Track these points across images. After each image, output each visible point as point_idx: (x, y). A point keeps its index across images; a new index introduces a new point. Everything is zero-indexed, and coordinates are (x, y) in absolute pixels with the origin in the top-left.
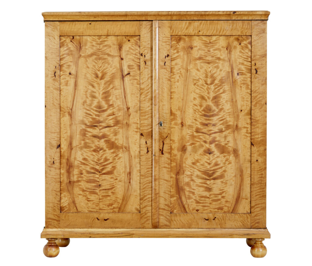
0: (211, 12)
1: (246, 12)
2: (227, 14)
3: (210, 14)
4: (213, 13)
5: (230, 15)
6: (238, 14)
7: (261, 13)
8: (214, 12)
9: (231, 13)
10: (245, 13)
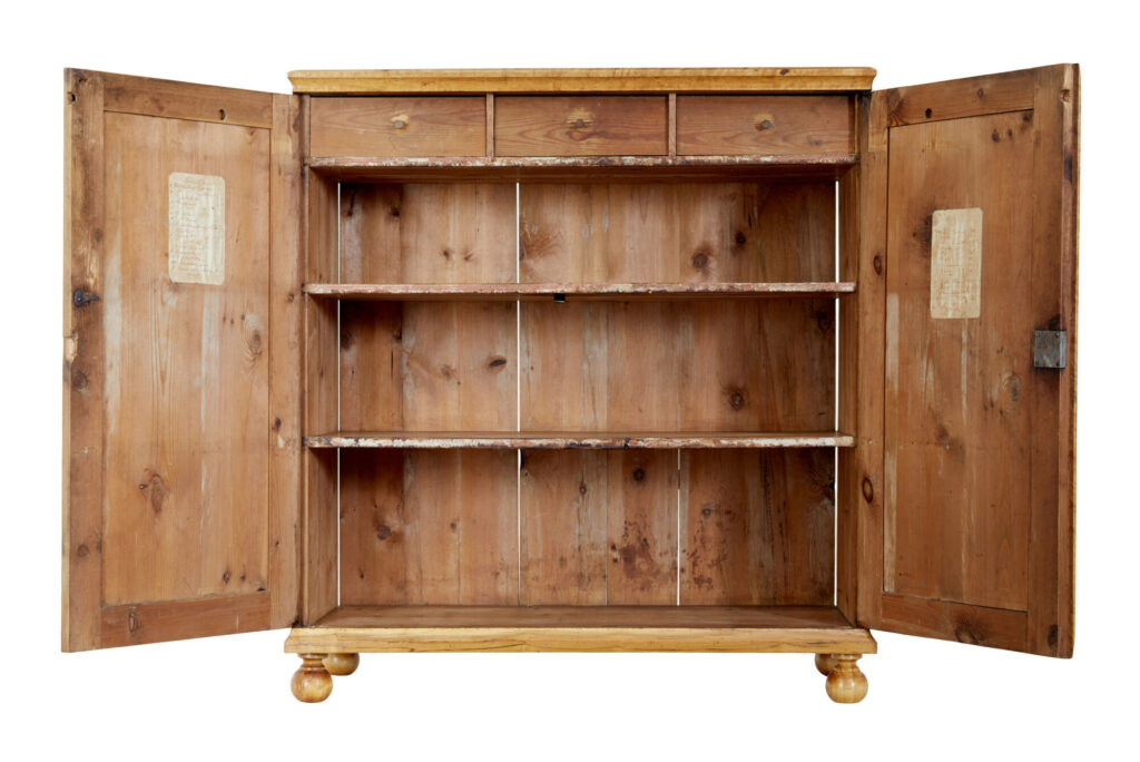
2: (766, 74)
3: (723, 75)
4: (729, 72)
5: (772, 77)
6: (795, 75)
7: (853, 73)
9: (775, 73)
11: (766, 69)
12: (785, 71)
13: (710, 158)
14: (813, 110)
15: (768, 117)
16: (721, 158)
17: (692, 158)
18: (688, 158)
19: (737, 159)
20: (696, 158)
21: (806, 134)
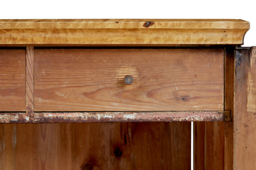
0: (83, 22)
1: (183, 23)
2: (129, 27)
3: (80, 27)
4: (87, 25)
5: (135, 30)
6: (160, 27)
7: (223, 26)
8: (90, 22)
9: (138, 25)
10: (180, 25)
11: (128, 20)
12: (149, 23)
13: (70, 115)
14: (179, 63)
15: (131, 71)
16: (81, 115)
17: (50, 115)
18: (46, 115)
19: (99, 116)
20: (55, 115)
21: (170, 90)
